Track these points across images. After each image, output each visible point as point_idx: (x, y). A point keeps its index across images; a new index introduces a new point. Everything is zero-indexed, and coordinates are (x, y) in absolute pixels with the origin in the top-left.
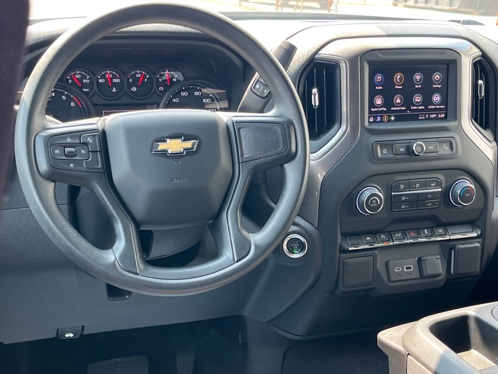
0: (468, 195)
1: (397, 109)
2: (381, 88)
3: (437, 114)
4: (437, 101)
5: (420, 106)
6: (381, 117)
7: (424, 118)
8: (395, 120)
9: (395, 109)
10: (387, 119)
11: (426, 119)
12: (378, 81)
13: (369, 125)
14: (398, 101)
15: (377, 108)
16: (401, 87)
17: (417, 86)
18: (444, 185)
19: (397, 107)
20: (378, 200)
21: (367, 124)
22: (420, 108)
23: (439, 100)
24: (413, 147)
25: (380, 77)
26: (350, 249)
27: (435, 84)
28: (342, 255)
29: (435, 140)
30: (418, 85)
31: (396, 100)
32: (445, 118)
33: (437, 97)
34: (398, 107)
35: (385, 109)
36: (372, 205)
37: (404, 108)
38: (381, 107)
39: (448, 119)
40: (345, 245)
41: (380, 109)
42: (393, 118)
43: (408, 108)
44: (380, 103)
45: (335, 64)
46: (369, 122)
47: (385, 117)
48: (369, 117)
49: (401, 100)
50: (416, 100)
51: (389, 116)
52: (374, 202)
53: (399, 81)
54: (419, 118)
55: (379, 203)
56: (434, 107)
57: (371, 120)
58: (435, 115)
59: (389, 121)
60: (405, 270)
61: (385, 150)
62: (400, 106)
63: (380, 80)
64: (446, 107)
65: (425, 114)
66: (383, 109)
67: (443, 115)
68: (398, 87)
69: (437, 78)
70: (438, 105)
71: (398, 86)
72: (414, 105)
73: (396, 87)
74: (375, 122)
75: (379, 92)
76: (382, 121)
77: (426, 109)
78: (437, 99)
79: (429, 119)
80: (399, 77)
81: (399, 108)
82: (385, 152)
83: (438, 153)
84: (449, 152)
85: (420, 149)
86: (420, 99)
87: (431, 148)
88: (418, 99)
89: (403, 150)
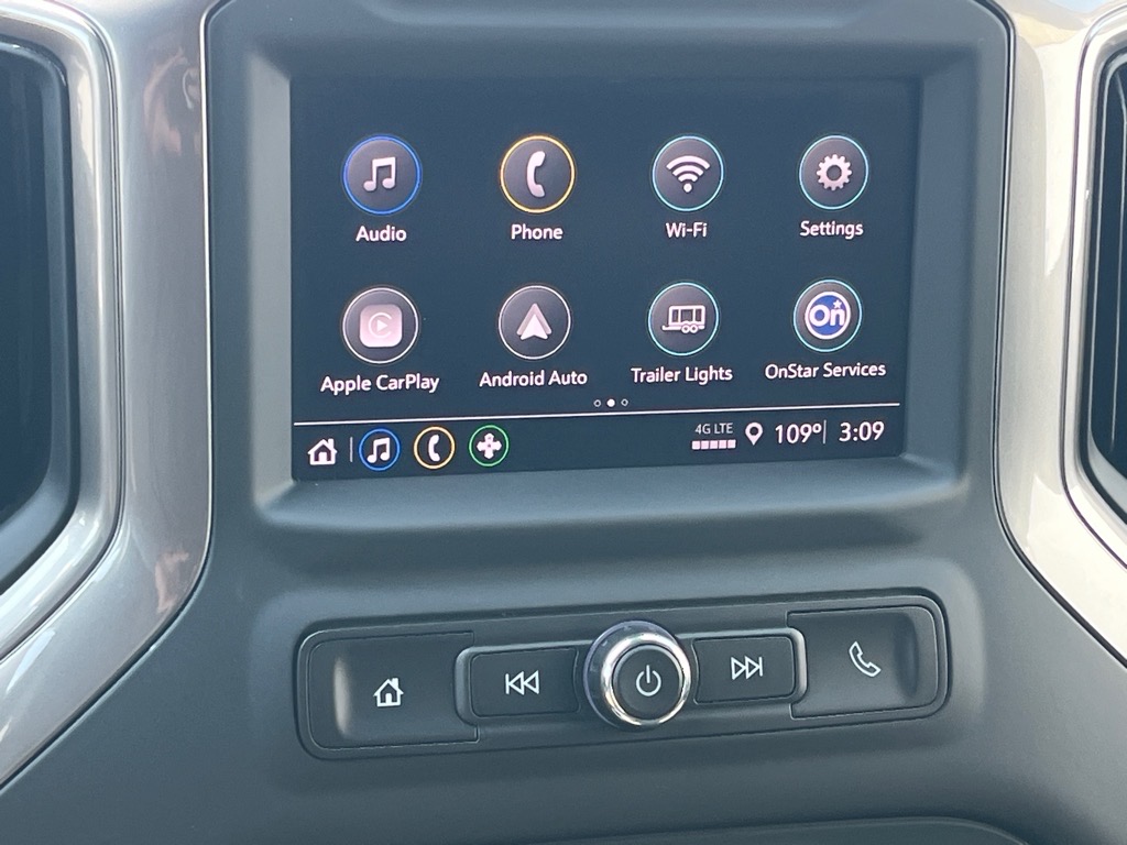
1: (525, 380)
2: (401, 235)
3: (833, 420)
4: (827, 329)
5: (702, 362)
6: (404, 435)
7: (732, 444)
8: (508, 464)
9: (509, 380)
10: (442, 449)
11: (744, 453)
12: (370, 185)
13: (288, 499)
14: (535, 326)
15: (370, 372)
16: (557, 233)
17: (674, 230)
19: (521, 368)
21: (270, 487)
22: (704, 376)
23: (845, 323)
24: (599, 665)
25: (391, 161)
27: (818, 217)
29: (782, 609)
30: (688, 220)
31: (520, 316)
32: (888, 454)
33: (829, 302)
34: (535, 368)
35: (431, 384)
37: (580, 379)
38: (397, 371)
39: (908, 457)
41: (395, 384)
42: (489, 446)
43: (610, 379)
44: (394, 339)
45: (25, 53)
46: (303, 472)
47: (434, 440)
48: (302, 441)
49: (553, 317)
50: (673, 326)
51: (463, 432)
53: (537, 190)
54: (696, 445)
56: (809, 373)
57: (324, 454)
58: (817, 428)
59: (464, 465)
61: (394, 683)
62: (548, 366)
63: (389, 183)
64: (895, 384)
65: (740, 421)
66: (411, 379)
67: (877, 429)
68: (536, 234)
69: (834, 172)
70: (837, 360)
71: (533, 221)
72: (655, 360)
73: (517, 230)
74: (348, 470)
75: (378, 268)
76: (405, 467)
77: (749, 387)
78: (830, 316)
79: (771, 452)
80: (537, 159)
81: (539, 379)
82: (389, 702)
83: (800, 708)
84: (890, 696)
85: (648, 688)
86: (699, 319)
87: (747, 667)
88: (687, 315)
89: (532, 683)
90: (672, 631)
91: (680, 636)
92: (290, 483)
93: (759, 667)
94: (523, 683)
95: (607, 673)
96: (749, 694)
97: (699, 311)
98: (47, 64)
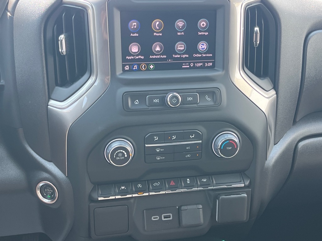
0: (230, 148)
1: (157, 57)
2: (137, 35)
3: (204, 63)
4: (203, 49)
5: (184, 54)
6: (139, 66)
7: (189, 66)
8: (155, 69)
9: (154, 57)
10: (145, 67)
11: (190, 68)
12: (132, 27)
13: (121, 74)
14: (158, 49)
15: (133, 56)
16: (161, 34)
17: (179, 34)
18: (205, 137)
19: (156, 55)
20: (125, 153)
22: (184, 56)
23: (205, 48)
25: (135, 24)
26: (100, 199)
27: (201, 31)
28: (92, 204)
29: (195, 90)
30: (181, 32)
31: (155, 47)
32: (212, 68)
33: (203, 45)
34: (158, 55)
35: (142, 57)
36: (118, 158)
37: (165, 57)
38: (137, 55)
39: (215, 68)
40: (94, 195)
41: (137, 58)
42: (152, 67)
43: (170, 57)
44: (137, 51)
45: (82, 8)
46: (124, 70)
47: (143, 66)
48: (124, 66)
49: (161, 47)
50: (179, 49)
51: (148, 65)
52: (120, 155)
53: (158, 28)
54: (183, 67)
55: (126, 156)
56: (200, 56)
57: (127, 68)
58: (202, 64)
59: (148, 69)
60: (163, 219)
61: (137, 101)
62: (160, 55)
63: (135, 27)
64: (214, 57)
65: (190, 63)
66: (140, 57)
67: (211, 64)
68: (158, 34)
69: (203, 24)
70: (205, 53)
71: (157, 33)
72: (176, 54)
73: (155, 34)
74: (131, 70)
75: (134, 40)
76: (139, 70)
77: (191, 58)
78: (203, 47)
79: (195, 68)
80: (158, 23)
81: (159, 57)
82: (137, 103)
83: (198, 105)
84: (212, 103)
85: (174, 101)
86: (183, 47)
87: (190, 99)
88: (181, 47)
89: (158, 101)
90: (178, 93)
91: (180, 94)
92: (122, 72)
93: (192, 99)
94: (156, 101)
95: (168, 99)
96: (190, 103)
97: (183, 46)
98: (85, 10)
